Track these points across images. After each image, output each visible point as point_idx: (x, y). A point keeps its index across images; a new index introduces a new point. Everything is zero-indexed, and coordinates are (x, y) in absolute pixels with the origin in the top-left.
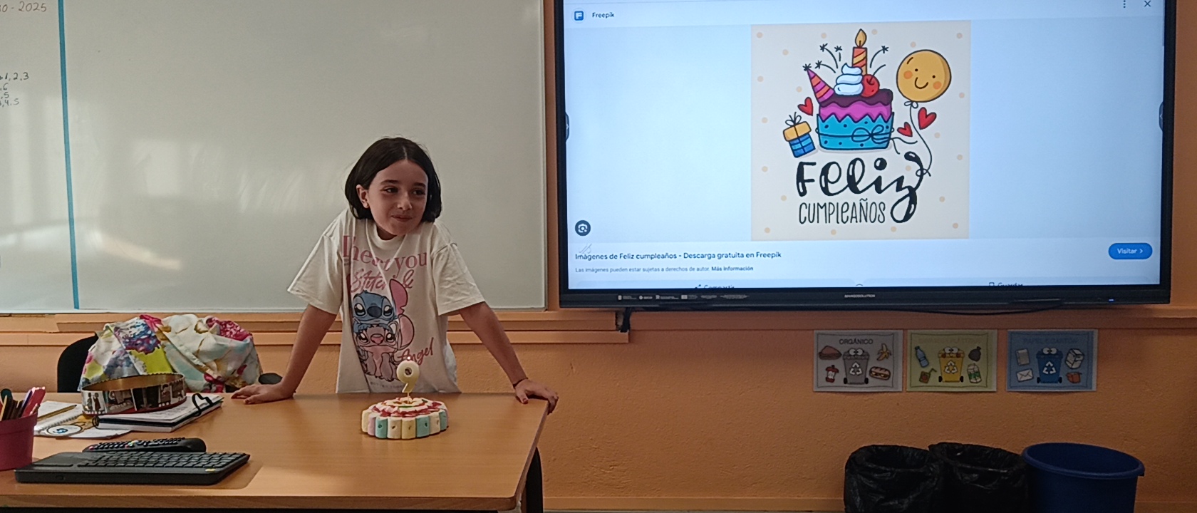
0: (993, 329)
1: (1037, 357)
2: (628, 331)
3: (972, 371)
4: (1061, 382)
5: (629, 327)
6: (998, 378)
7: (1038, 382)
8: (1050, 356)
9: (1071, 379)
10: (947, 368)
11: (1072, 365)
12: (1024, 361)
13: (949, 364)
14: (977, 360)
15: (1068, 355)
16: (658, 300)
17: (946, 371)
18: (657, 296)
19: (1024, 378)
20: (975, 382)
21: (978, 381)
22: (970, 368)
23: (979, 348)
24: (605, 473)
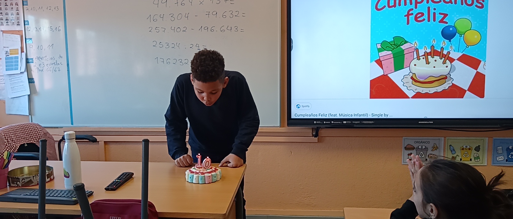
0: (486, 137)
1: (506, 150)
3: (476, 156)
5: (318, 136)
6: (488, 159)
7: (506, 161)
8: (512, 150)
10: (464, 155)
12: (500, 152)
13: (465, 153)
14: (478, 151)
16: (333, 124)
17: (464, 156)
18: (332, 122)
19: (500, 160)
20: (477, 161)
21: (478, 160)
22: (475, 155)
23: (479, 146)
24: (306, 200)
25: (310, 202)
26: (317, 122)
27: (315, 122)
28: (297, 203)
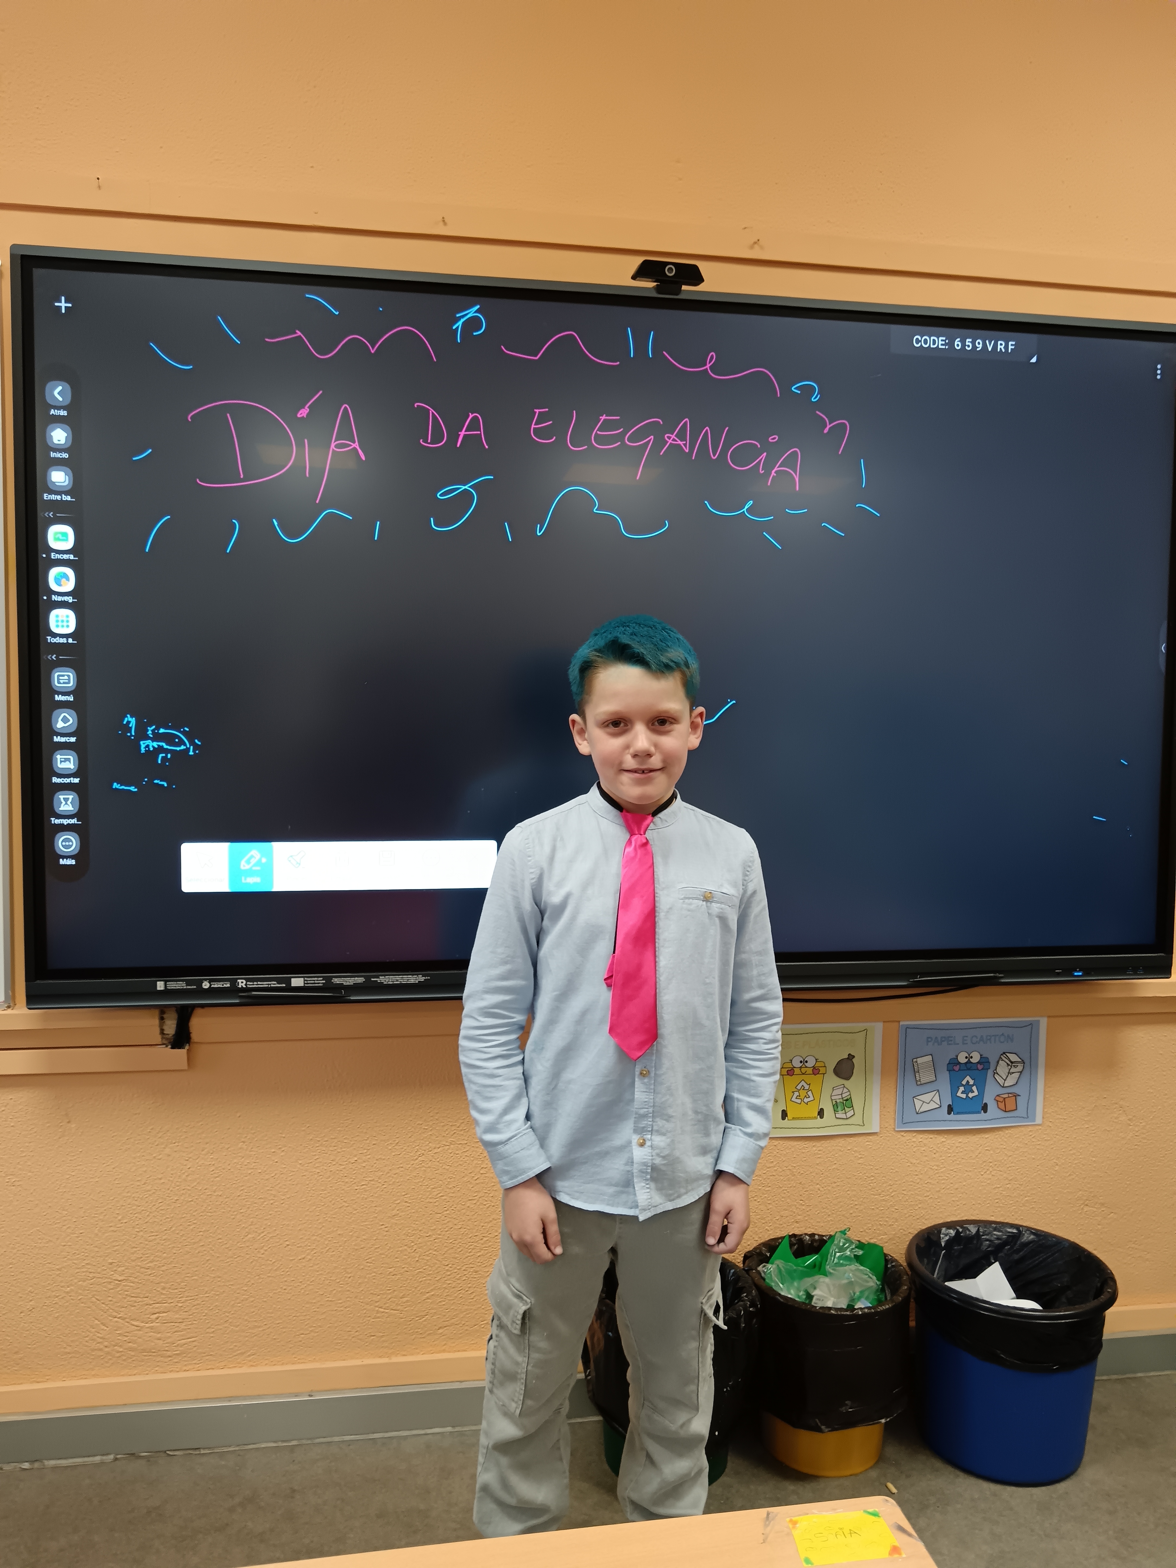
0: (877, 1024)
1: (949, 1070)
2: (187, 1047)
3: (838, 1098)
4: (985, 1111)
5: (188, 1041)
6: (883, 1107)
7: (949, 1113)
8: (969, 1067)
9: (1002, 1105)
10: (796, 1094)
11: (1005, 1080)
12: (926, 1076)
13: (799, 1087)
14: (848, 1078)
15: (998, 1062)
16: (243, 990)
17: (794, 1099)
18: (239, 981)
19: (926, 1107)
20: (844, 1116)
21: (849, 1115)
22: (835, 1092)
23: (851, 1057)
26: (173, 985)
27: (160, 986)
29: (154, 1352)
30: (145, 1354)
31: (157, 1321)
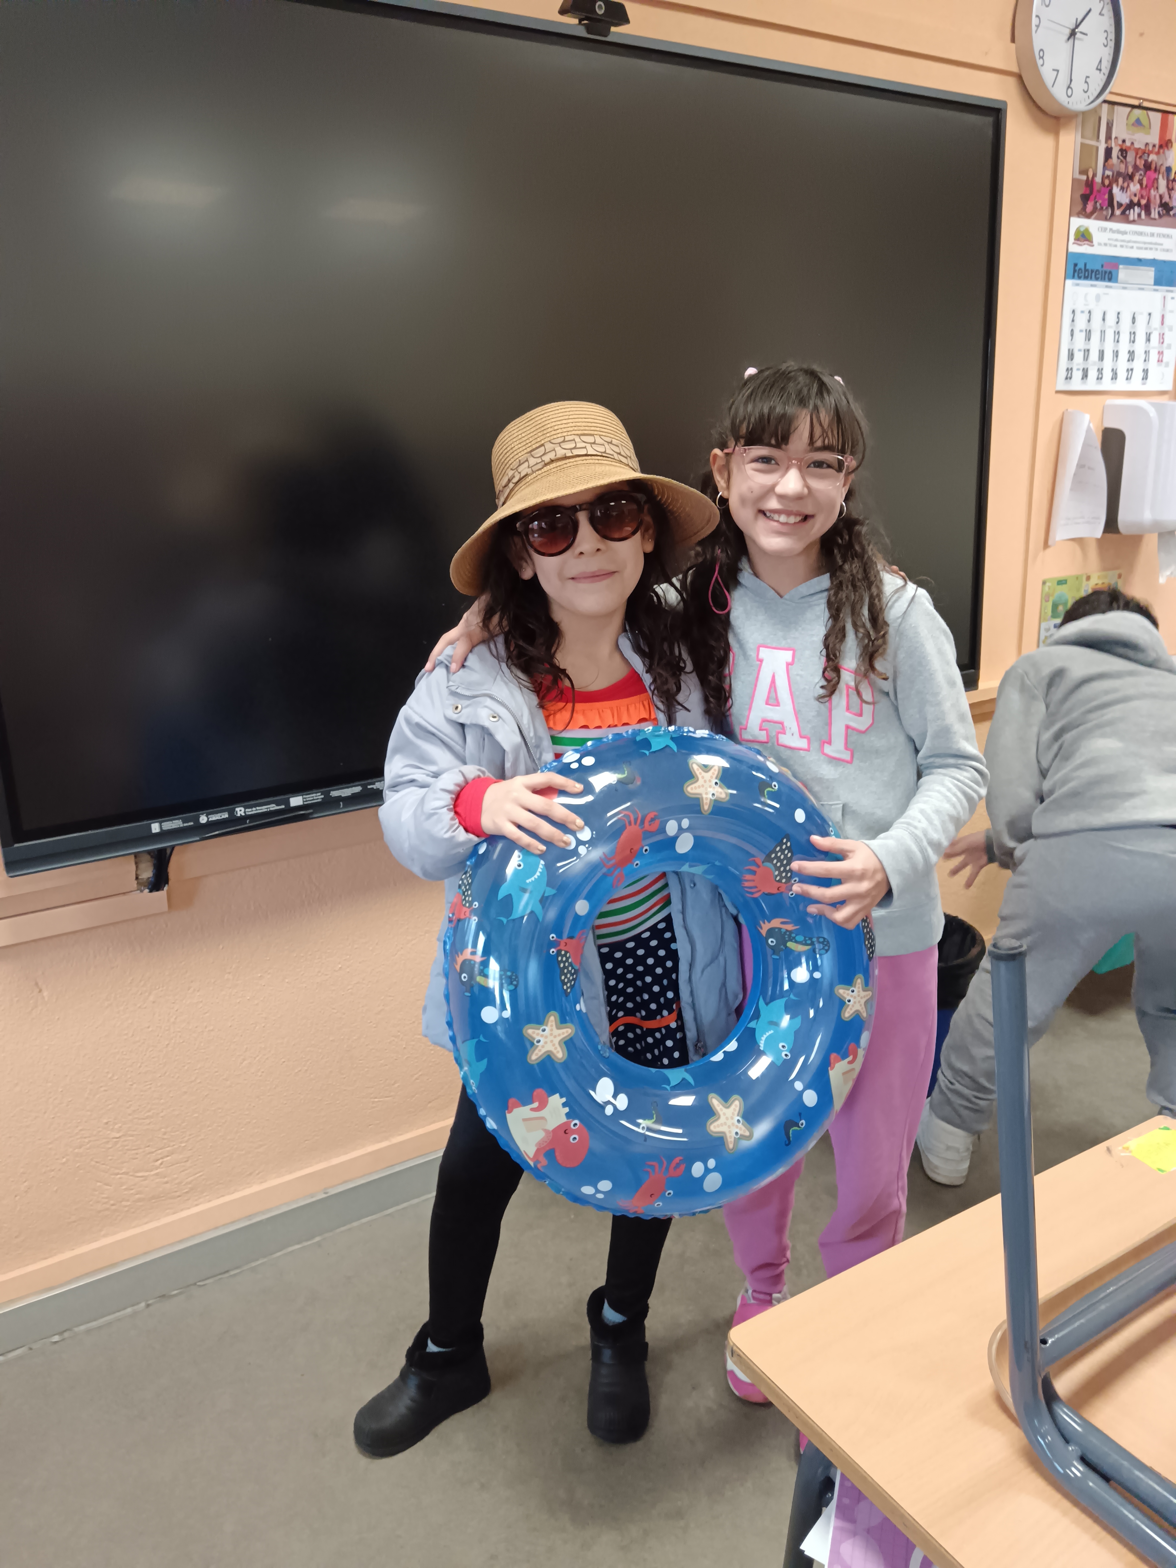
2: (166, 888)
5: (167, 881)
18: (238, 809)
24: (145, 1178)
25: (167, 1183)
26: (169, 825)
27: (155, 828)
28: (107, 1209)
29: (163, 1197)
30: (153, 1201)
31: (162, 1166)
